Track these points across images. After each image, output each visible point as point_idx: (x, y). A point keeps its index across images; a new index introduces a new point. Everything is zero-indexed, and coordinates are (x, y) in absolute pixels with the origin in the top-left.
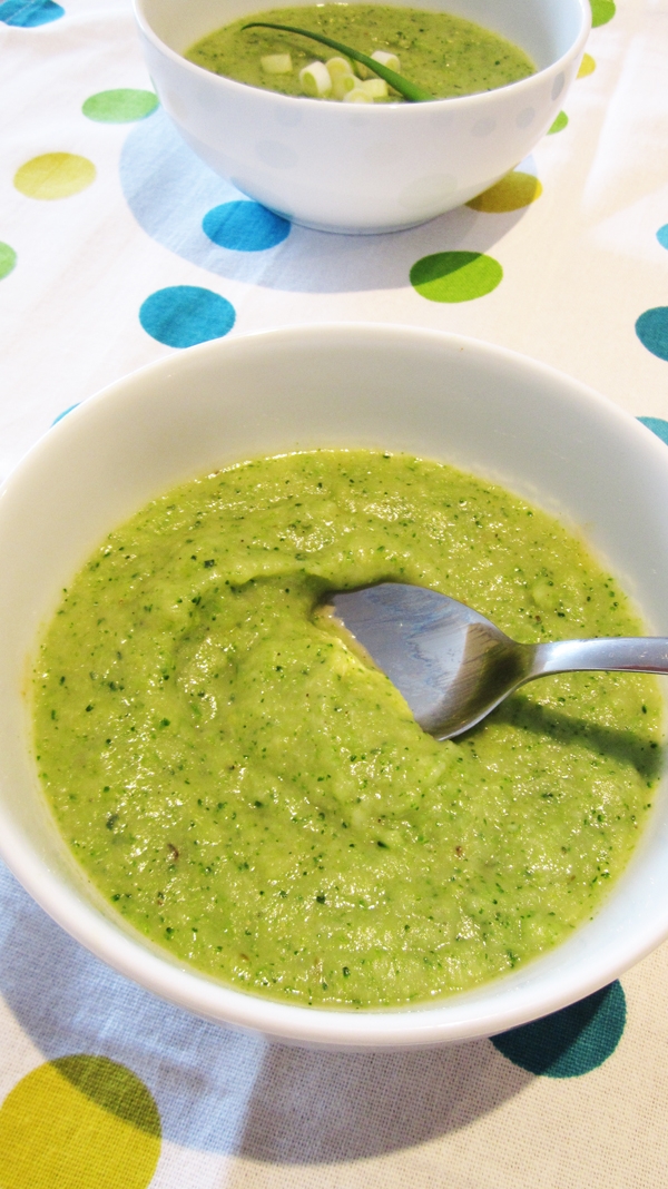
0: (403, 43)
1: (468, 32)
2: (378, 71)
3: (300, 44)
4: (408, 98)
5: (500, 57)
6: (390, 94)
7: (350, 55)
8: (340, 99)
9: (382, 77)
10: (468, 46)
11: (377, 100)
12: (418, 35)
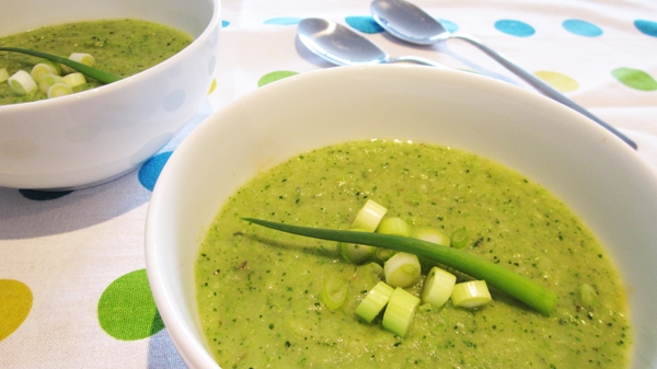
0: (97, 43)
1: (144, 28)
2: (77, 68)
3: (16, 58)
4: (102, 83)
5: (170, 40)
6: (88, 81)
7: (52, 60)
8: (45, 96)
9: (79, 71)
10: (146, 37)
11: (76, 90)
12: (108, 36)
